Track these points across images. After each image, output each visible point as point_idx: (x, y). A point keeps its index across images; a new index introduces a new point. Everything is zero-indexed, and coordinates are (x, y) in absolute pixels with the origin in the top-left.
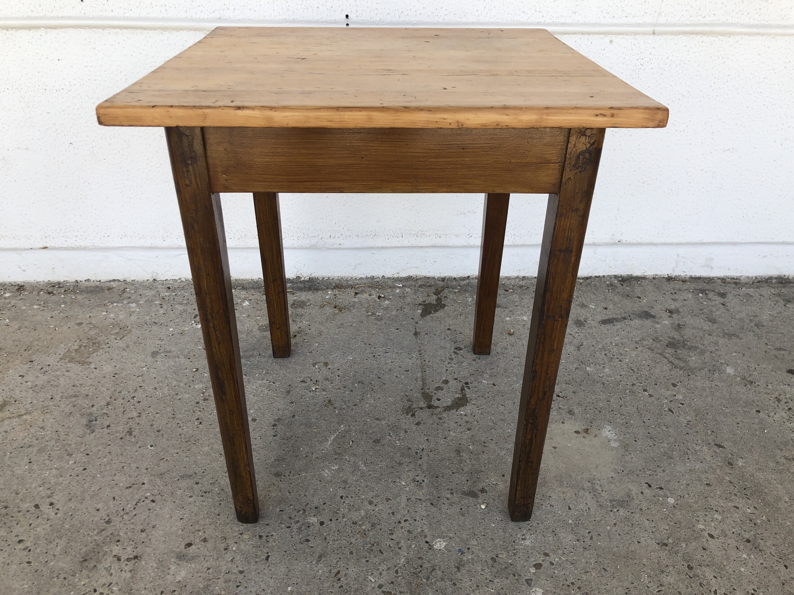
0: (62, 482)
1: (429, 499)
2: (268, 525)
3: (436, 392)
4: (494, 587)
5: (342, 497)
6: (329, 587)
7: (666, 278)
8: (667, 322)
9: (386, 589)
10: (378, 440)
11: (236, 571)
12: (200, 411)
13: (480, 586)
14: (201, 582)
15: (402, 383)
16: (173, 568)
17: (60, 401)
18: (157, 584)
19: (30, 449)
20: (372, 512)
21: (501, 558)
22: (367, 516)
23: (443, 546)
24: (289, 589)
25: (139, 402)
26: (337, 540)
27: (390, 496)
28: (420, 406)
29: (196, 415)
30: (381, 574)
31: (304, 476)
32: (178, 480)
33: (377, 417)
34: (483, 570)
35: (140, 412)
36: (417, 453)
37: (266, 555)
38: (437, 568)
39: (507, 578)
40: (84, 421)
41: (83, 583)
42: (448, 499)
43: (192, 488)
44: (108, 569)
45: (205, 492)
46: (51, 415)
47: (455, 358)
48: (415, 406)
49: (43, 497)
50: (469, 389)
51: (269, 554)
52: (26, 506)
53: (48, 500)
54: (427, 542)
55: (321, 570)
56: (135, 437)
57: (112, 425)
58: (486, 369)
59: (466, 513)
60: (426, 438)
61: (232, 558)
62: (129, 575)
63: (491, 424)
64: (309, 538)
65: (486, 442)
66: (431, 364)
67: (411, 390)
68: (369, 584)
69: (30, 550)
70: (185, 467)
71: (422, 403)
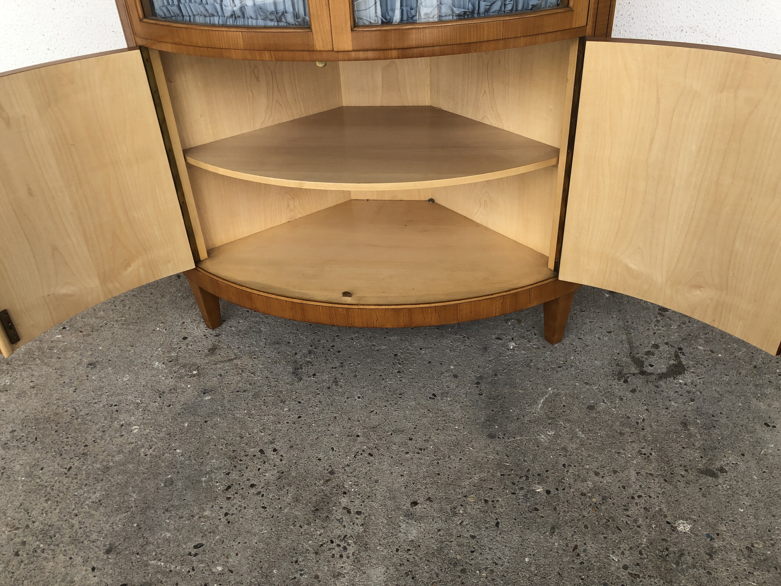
0: (281, 428)
2: (491, 489)
3: (646, 357)
4: (755, 580)
5: (564, 465)
6: (569, 562)
9: (632, 571)
10: (592, 406)
11: (467, 535)
12: (400, 364)
13: (739, 578)
14: (433, 543)
15: (607, 346)
16: (403, 526)
17: (265, 347)
18: (391, 541)
19: (246, 394)
20: (601, 485)
21: (758, 548)
22: (596, 489)
23: (688, 529)
26: (568, 512)
27: (617, 469)
28: (631, 372)
29: (396, 367)
30: (623, 553)
31: (520, 440)
32: (391, 434)
33: (585, 381)
34: (739, 560)
35: (342, 362)
37: (496, 521)
38: (686, 553)
39: (769, 571)
40: (290, 369)
41: (319, 533)
42: (683, 476)
43: (406, 444)
44: (340, 521)
45: (421, 449)
46: (259, 361)
47: (661, 321)
48: (625, 371)
49: (266, 443)
50: (684, 355)
51: (499, 521)
53: (271, 446)
54: (668, 522)
55: (556, 542)
56: (341, 387)
58: (699, 334)
59: (708, 493)
60: (645, 408)
61: (460, 521)
62: (361, 529)
63: (717, 396)
64: (537, 506)
65: (715, 415)
66: (634, 325)
67: (619, 354)
68: (612, 563)
70: (396, 421)
71: (633, 368)
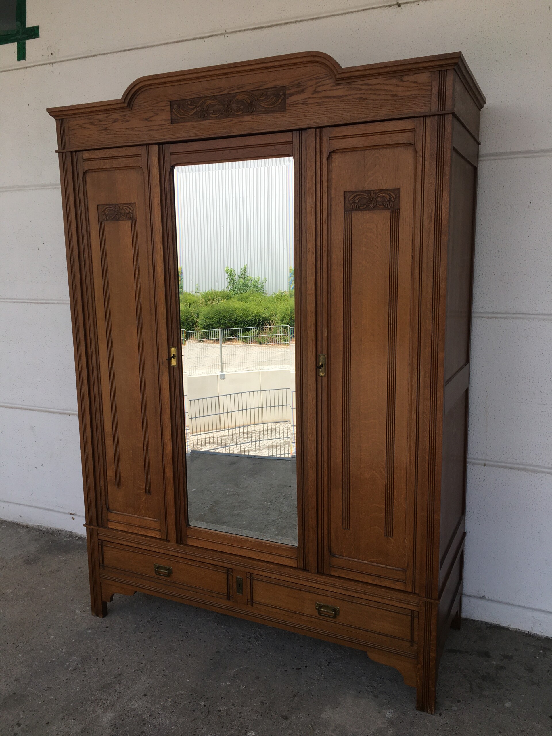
1: (262, 713)
7: (526, 634)
8: (495, 663)
24: (173, 727)
25: (161, 625)
36: (273, 690)
52: (94, 657)
57: (144, 632)
69: (86, 676)
